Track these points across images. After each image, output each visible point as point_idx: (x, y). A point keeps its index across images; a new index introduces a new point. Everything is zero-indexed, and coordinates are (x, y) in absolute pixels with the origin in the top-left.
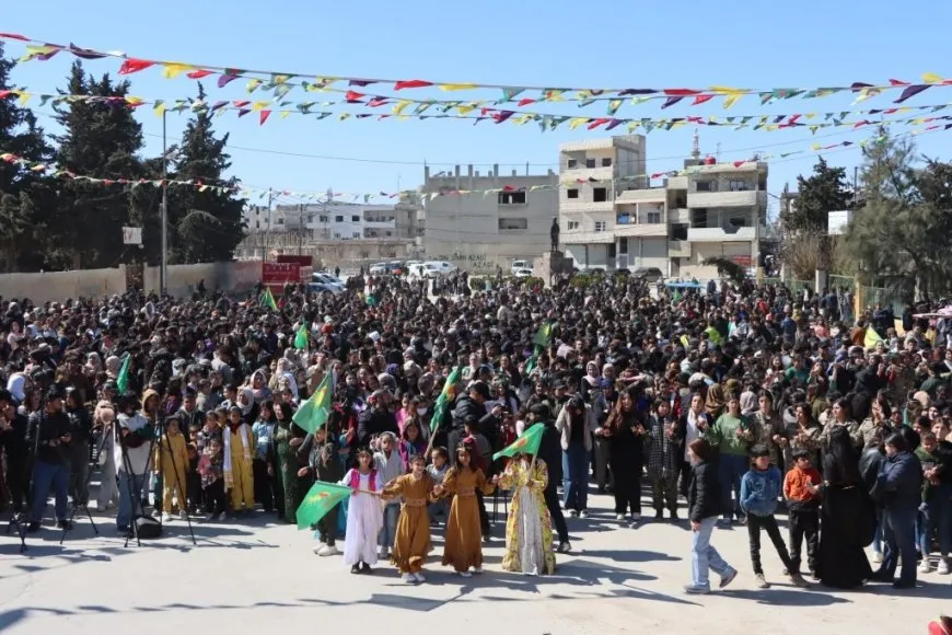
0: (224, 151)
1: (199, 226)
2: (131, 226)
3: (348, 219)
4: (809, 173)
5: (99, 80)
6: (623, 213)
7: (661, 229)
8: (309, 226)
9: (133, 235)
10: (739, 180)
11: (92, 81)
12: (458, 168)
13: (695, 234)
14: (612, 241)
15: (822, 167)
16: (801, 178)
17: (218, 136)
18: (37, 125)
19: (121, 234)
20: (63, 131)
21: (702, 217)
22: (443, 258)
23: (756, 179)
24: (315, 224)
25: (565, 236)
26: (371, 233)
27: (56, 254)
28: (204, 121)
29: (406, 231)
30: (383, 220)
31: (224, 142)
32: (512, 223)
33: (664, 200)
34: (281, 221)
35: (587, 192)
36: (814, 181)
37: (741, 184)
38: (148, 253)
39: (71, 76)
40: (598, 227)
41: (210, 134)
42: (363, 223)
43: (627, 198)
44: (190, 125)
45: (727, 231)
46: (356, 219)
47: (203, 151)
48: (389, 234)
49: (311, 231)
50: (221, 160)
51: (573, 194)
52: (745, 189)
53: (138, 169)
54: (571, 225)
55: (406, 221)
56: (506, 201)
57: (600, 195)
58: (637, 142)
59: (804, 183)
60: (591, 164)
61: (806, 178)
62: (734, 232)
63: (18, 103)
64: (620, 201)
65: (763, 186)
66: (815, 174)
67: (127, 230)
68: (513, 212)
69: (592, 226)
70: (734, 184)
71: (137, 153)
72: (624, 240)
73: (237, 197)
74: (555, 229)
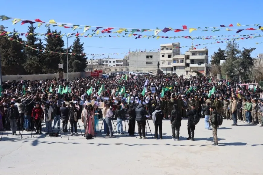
0: (83, 47)
1: (77, 64)
2: (61, 64)
3: (112, 62)
4: (217, 51)
5: (54, 31)
6: (175, 61)
7: (183, 64)
8: (103, 64)
9: (61, 66)
10: (201, 53)
11: (53, 31)
12: (137, 50)
13: (191, 65)
14: (172, 67)
15: (220, 50)
16: (215, 53)
17: (81, 43)
18: (41, 41)
19: (58, 66)
20: (46, 43)
21: (193, 62)
22: (134, 71)
23: (205, 53)
24: (105, 63)
25: (161, 66)
26: (117, 65)
27: (44, 70)
28: (78, 40)
29: (125, 65)
30: (120, 62)
31: (82, 45)
32: (149, 63)
33: (184, 57)
34: (97, 63)
35: (166, 56)
36: (218, 53)
37: (202, 54)
38: (64, 70)
39: (48, 30)
40: (169, 64)
41: (79, 43)
42: (116, 63)
43: (176, 57)
44: (75, 41)
45: (199, 65)
46: (114, 62)
47: (78, 47)
48: (121, 65)
49: (104, 65)
50: (82, 49)
51: (163, 56)
52: (203, 55)
53: (62, 51)
54: (163, 63)
55: (125, 63)
56: (148, 58)
57: (169, 56)
58: (178, 44)
59: (216, 54)
60: (167, 49)
61: (216, 53)
62: (200, 65)
63: (36, 37)
64: (174, 58)
65: (207, 54)
66: (218, 52)
67: (59, 65)
68: (150, 60)
69: (167, 64)
70: (200, 54)
71: (63, 47)
72: (175, 67)
73: (85, 57)
74: (159, 64)
